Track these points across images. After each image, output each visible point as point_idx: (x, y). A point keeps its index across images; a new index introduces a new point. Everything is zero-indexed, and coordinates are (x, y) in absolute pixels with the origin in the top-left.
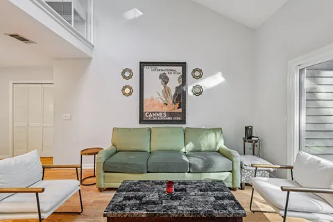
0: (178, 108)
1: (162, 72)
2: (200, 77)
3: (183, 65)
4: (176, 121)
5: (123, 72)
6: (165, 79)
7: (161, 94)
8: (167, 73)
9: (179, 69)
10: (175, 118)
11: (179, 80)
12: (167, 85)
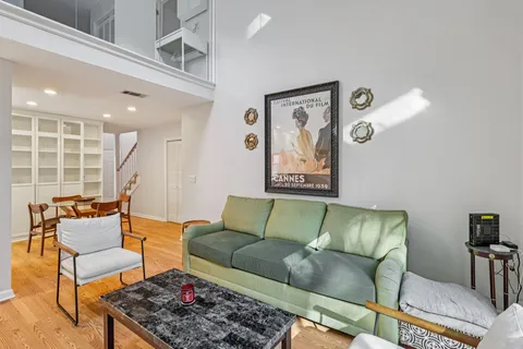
0: (324, 167)
1: (297, 107)
2: (368, 104)
3: (333, 87)
4: (320, 190)
5: (247, 115)
6: (301, 117)
7: (296, 144)
8: (304, 106)
9: (326, 96)
10: (318, 186)
11: (325, 117)
12: (306, 127)
